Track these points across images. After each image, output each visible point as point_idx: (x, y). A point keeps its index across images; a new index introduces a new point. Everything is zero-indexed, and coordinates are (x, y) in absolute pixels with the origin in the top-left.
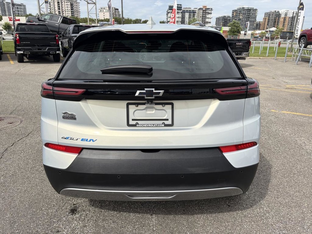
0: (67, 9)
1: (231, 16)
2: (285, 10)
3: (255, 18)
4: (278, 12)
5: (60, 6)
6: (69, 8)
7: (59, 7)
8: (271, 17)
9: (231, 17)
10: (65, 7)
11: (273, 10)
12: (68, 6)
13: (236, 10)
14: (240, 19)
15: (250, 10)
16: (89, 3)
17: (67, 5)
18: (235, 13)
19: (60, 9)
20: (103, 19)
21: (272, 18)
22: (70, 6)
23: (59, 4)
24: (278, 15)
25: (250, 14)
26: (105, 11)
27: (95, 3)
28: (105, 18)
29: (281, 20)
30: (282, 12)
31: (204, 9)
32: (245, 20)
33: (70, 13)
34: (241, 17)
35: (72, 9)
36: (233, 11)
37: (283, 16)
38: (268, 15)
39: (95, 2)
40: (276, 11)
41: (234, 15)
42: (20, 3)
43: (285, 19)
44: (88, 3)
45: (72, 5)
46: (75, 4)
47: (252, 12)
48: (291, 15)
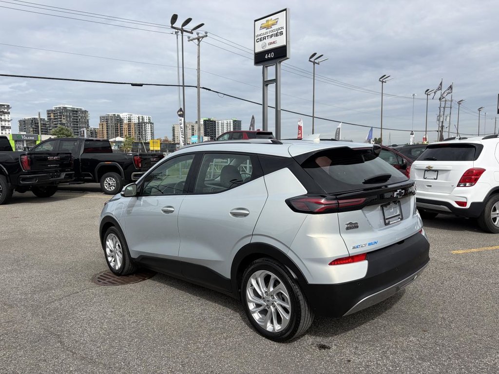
2: (126, 114)
3: (87, 123)
4: (118, 116)
9: (46, 120)
13: (53, 111)
15: (77, 111)
21: (112, 123)
25: (77, 117)
29: (125, 127)
30: (124, 115)
34: (64, 121)
37: (126, 121)
38: (105, 119)
40: (115, 115)
41: (52, 117)
43: (129, 125)
47: (80, 114)
48: (136, 121)
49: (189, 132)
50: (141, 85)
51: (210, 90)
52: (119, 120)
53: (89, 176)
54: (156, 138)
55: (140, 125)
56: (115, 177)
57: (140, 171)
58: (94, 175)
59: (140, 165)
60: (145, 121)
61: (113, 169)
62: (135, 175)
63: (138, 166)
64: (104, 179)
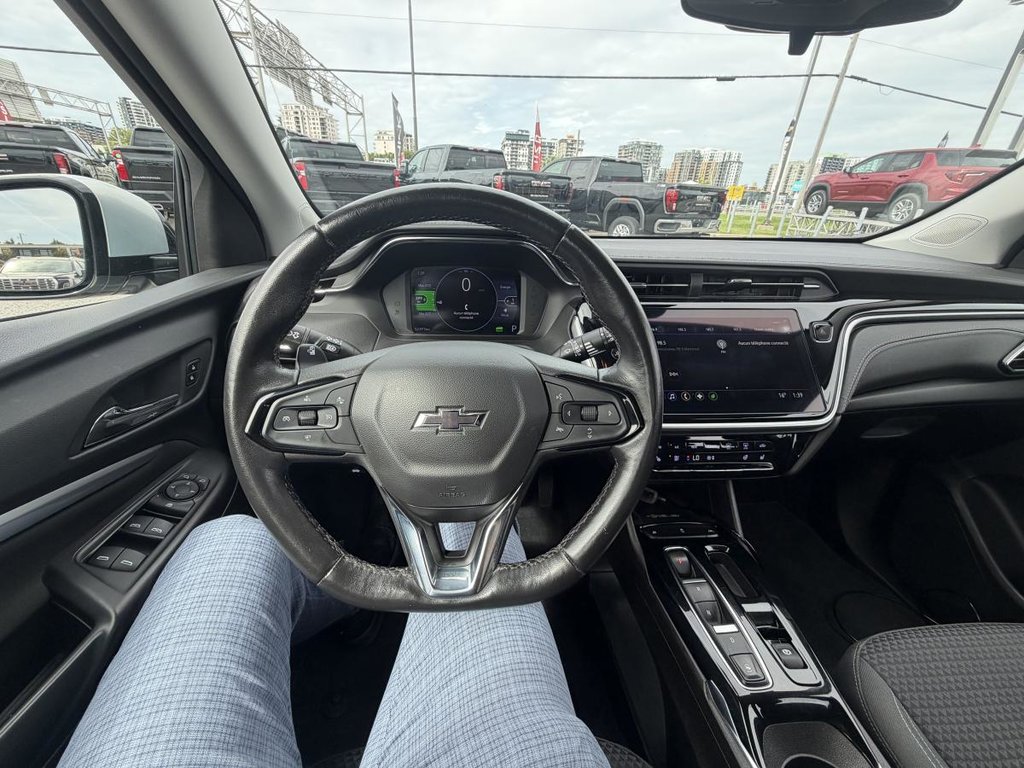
2: (709, 149)
3: (658, 162)
4: (699, 151)
5: (301, 125)
6: (317, 131)
8: (685, 160)
10: (310, 129)
11: (690, 150)
13: (625, 147)
15: (650, 147)
16: (351, 115)
18: (623, 152)
20: (383, 153)
21: (687, 163)
22: (319, 126)
23: (298, 122)
25: (649, 153)
26: (386, 137)
27: (361, 113)
28: (388, 152)
29: (703, 167)
30: (706, 152)
31: (569, 142)
35: (323, 133)
36: (621, 147)
37: (706, 160)
38: (681, 157)
39: (361, 110)
40: (694, 151)
41: (623, 155)
43: (709, 165)
44: (348, 113)
45: (322, 124)
46: (328, 122)
47: (653, 150)
48: (720, 160)
49: (794, 175)
50: (732, 79)
51: (865, 80)
52: (698, 158)
53: (595, 219)
54: (739, 185)
55: (724, 165)
56: (631, 224)
57: (671, 217)
58: (601, 218)
59: (674, 208)
60: (732, 159)
61: (632, 210)
62: (662, 225)
63: (669, 208)
64: (615, 227)
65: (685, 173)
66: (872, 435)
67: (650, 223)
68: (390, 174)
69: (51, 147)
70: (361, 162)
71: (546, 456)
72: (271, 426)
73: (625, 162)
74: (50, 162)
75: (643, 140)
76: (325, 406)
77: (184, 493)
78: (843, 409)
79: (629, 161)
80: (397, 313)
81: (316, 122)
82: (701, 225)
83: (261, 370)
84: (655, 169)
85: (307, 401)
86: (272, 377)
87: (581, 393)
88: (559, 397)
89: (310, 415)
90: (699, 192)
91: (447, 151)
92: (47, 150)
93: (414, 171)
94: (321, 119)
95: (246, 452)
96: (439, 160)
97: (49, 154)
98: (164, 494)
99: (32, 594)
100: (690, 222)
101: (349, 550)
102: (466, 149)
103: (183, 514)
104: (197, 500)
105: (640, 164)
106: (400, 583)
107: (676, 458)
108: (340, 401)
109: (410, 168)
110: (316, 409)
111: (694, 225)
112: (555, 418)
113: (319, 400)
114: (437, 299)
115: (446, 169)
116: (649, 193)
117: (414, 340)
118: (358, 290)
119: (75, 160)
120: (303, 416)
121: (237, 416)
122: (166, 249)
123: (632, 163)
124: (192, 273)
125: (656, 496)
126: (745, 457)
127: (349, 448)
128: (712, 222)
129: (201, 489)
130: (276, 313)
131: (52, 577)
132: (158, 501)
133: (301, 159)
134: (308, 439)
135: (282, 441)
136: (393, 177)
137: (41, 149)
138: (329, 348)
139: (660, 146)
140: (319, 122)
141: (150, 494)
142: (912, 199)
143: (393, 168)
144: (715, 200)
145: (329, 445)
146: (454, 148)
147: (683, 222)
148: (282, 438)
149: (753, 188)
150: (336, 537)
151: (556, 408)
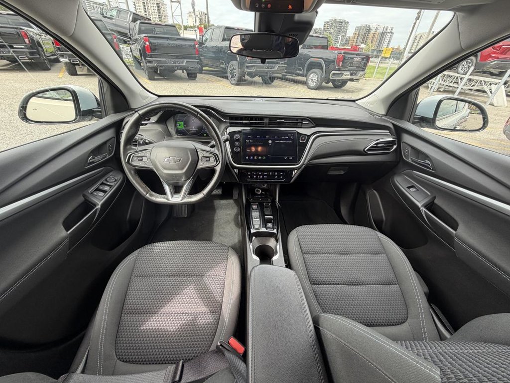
0: (154, 12)
1: (322, 28)
2: (376, 24)
3: (345, 32)
4: (369, 26)
5: (146, 7)
6: (155, 11)
7: (145, 9)
9: (322, 30)
10: (151, 10)
11: (364, 24)
12: (155, 8)
13: (328, 22)
14: (330, 33)
15: (342, 22)
16: (173, 2)
17: (153, 7)
18: (326, 25)
19: (146, 12)
20: (192, 25)
21: (362, 32)
23: (144, 6)
24: (368, 30)
25: (341, 27)
27: (179, 2)
29: (371, 35)
30: (373, 26)
32: (336, 34)
33: (158, 17)
34: (332, 31)
35: (159, 12)
36: (325, 22)
37: (373, 31)
38: (359, 29)
40: (367, 25)
41: (326, 27)
42: (102, 2)
43: (374, 34)
44: (171, 1)
45: (158, 7)
46: (161, 6)
47: (343, 25)
48: (381, 31)
53: (300, 70)
54: (390, 46)
55: (383, 34)
56: (318, 73)
57: (339, 70)
58: (304, 70)
59: (341, 64)
60: (388, 31)
61: (319, 66)
62: (334, 74)
63: (338, 65)
64: (310, 75)
65: (360, 39)
66: (331, 173)
67: (328, 73)
68: (193, 44)
69: (18, 27)
70: (178, 37)
71: (199, 170)
72: (132, 161)
73: (319, 37)
74: (19, 35)
75: (338, 18)
76: (144, 156)
77: (112, 181)
78: (305, 163)
79: (321, 36)
80: (172, 130)
81: (154, 5)
82: (355, 74)
83: (128, 147)
84: (343, 36)
85: (140, 155)
86: (131, 149)
87: (207, 154)
88: (200, 155)
89: (141, 158)
90: (356, 56)
91: (223, 29)
92: (17, 28)
93: (206, 40)
94: (157, 4)
95: (126, 166)
96: (219, 34)
97: (18, 31)
98: (106, 180)
99: (81, 199)
100: (348, 73)
101: (152, 191)
102: (234, 29)
103: (112, 186)
104: (115, 183)
105: (327, 38)
106: (164, 198)
107: (255, 177)
108: (148, 155)
109: (204, 38)
110: (142, 157)
111: (351, 75)
112: (200, 160)
113: (142, 155)
114: (184, 125)
115: (222, 41)
116: (329, 55)
117: (177, 138)
118: (158, 122)
119: (31, 34)
120: (139, 158)
121: (124, 157)
122: (96, 106)
123: (322, 37)
124: (106, 116)
125: (261, 191)
126: (276, 177)
127: (151, 166)
128: (362, 73)
129: (116, 180)
130: (130, 134)
131: (84, 196)
132: (105, 182)
133: (146, 35)
134: (141, 164)
135: (134, 164)
136: (195, 45)
137: (14, 28)
138: (146, 141)
139: (348, 22)
140: (156, 5)
141: (103, 180)
142: (471, 60)
143: (193, 40)
144: (365, 60)
145: (145, 166)
146: (227, 28)
147: (345, 73)
148: (134, 163)
149: (397, 49)
150: (149, 187)
151: (200, 158)
